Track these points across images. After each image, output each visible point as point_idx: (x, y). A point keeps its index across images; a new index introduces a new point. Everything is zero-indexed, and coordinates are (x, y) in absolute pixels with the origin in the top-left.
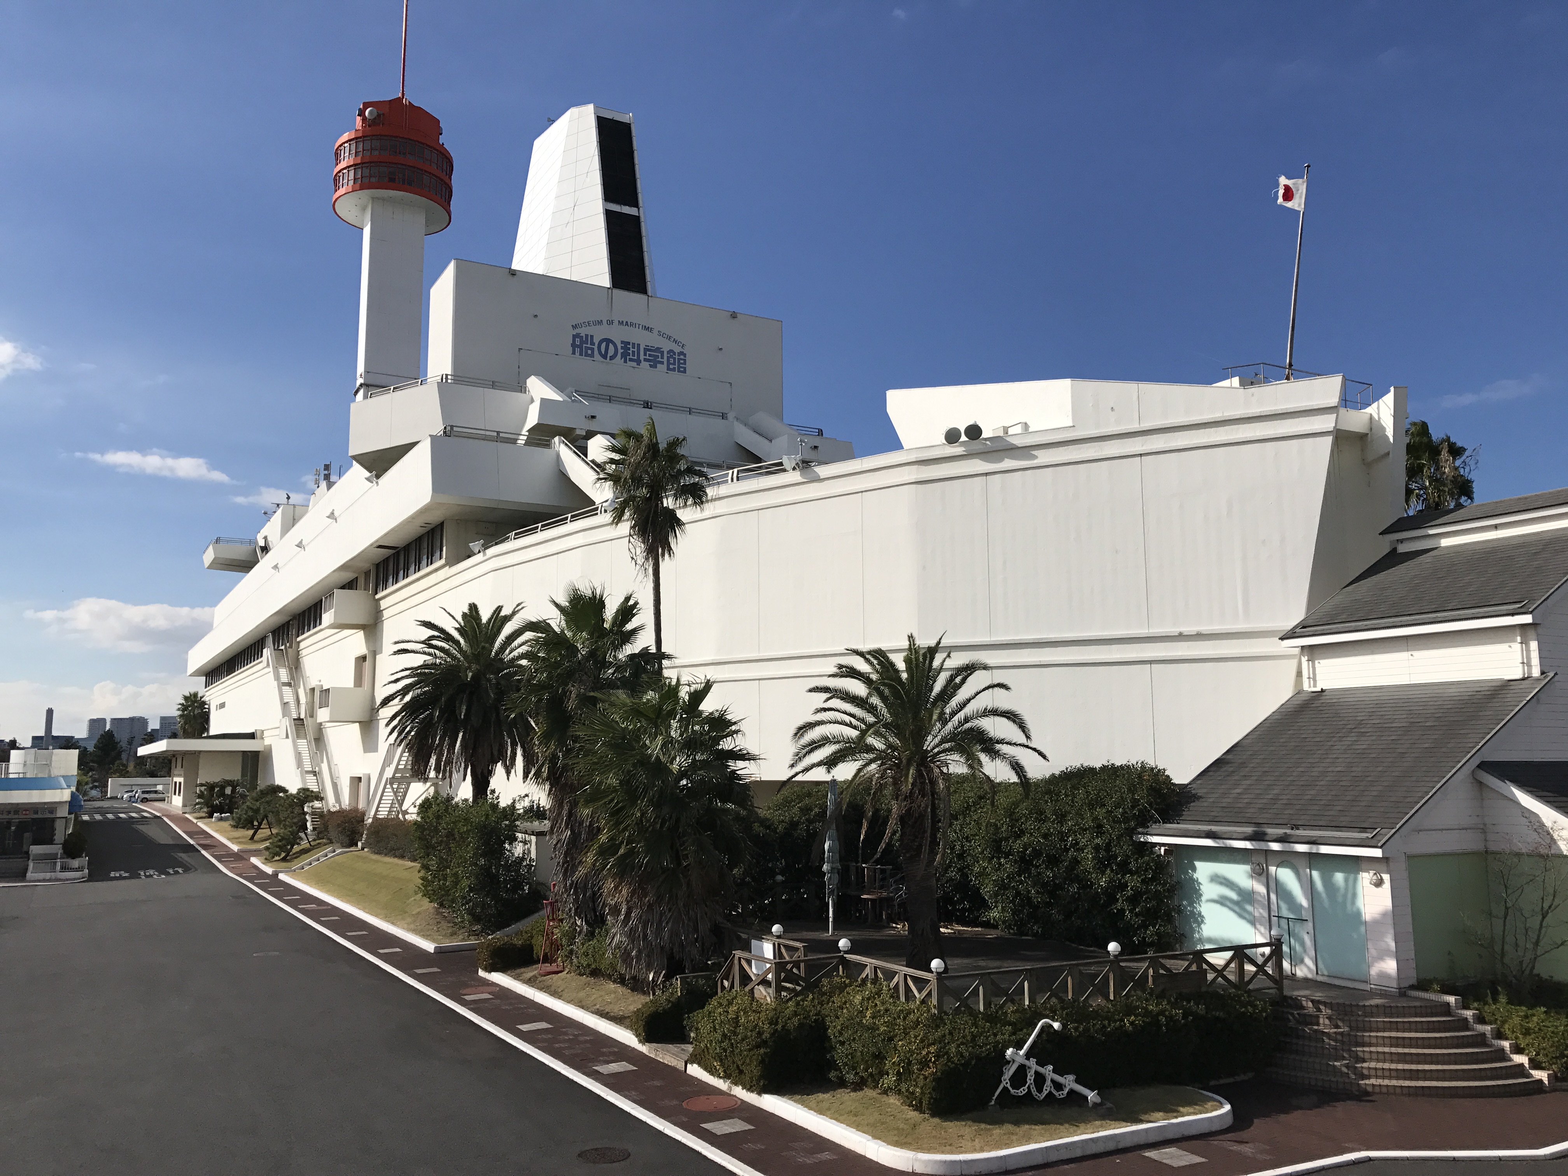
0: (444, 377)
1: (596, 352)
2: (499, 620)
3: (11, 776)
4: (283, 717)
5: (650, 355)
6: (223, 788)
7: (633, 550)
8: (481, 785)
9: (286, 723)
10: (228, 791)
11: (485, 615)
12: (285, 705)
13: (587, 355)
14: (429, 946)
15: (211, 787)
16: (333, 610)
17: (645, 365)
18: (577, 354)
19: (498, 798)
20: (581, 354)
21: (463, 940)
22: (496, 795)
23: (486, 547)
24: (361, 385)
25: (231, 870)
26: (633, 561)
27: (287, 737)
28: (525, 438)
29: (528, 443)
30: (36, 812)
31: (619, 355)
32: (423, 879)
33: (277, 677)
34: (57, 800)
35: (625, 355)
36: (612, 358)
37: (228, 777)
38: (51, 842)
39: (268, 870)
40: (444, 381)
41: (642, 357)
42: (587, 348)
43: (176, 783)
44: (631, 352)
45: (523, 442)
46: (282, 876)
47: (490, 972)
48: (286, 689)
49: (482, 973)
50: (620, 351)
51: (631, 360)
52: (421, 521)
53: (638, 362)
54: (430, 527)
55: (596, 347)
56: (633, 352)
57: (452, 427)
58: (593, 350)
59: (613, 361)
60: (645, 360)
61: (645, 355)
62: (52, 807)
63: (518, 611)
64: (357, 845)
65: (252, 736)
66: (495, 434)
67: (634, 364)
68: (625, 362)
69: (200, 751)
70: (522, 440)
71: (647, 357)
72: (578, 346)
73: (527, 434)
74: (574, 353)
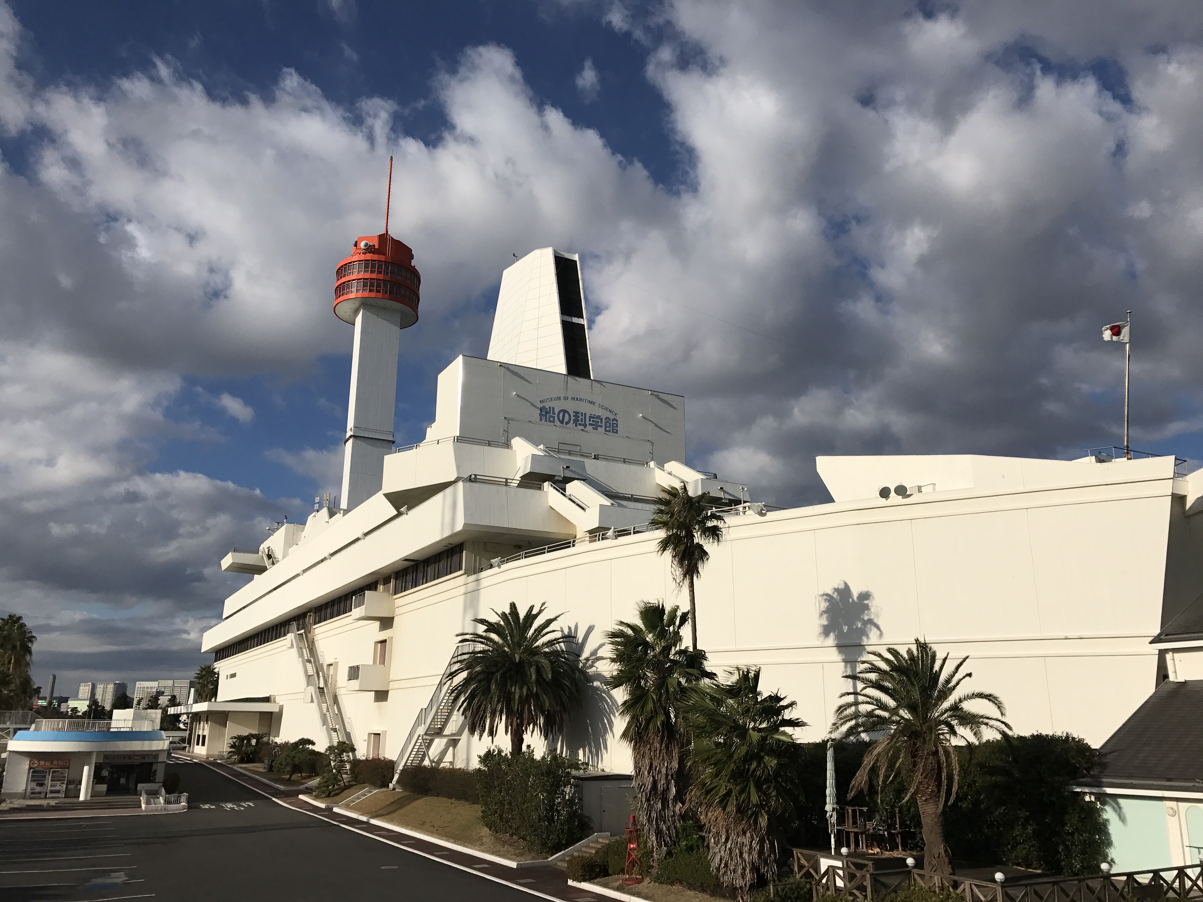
0: (456, 438)
1: (556, 418)
2: (531, 617)
3: (112, 730)
4: (308, 686)
5: (593, 421)
6: (249, 741)
8: (517, 741)
9: (312, 690)
10: (254, 742)
11: (522, 614)
12: (309, 677)
13: (550, 421)
15: (241, 738)
16: (364, 606)
17: (589, 428)
18: (543, 421)
20: (546, 421)
21: (533, 858)
23: (502, 562)
24: (351, 436)
25: (290, 804)
27: (312, 701)
28: (518, 482)
29: (519, 486)
30: (144, 758)
31: (572, 421)
33: (301, 655)
34: (160, 748)
35: (576, 421)
36: (567, 423)
38: (153, 781)
39: (323, 806)
40: (456, 440)
41: (588, 422)
42: (550, 416)
43: (199, 736)
44: (580, 419)
45: (516, 485)
46: (336, 810)
47: (580, 882)
48: (309, 665)
49: (570, 882)
50: (573, 418)
51: (580, 424)
53: (585, 426)
55: (556, 416)
56: (582, 419)
57: (476, 475)
58: (554, 418)
59: (568, 425)
60: (590, 424)
61: (590, 421)
62: (155, 754)
64: (388, 786)
65: (267, 700)
66: (504, 480)
67: (582, 427)
68: (576, 426)
69: (229, 712)
70: (515, 483)
71: (591, 422)
72: (544, 415)
73: (520, 479)
74: (541, 420)
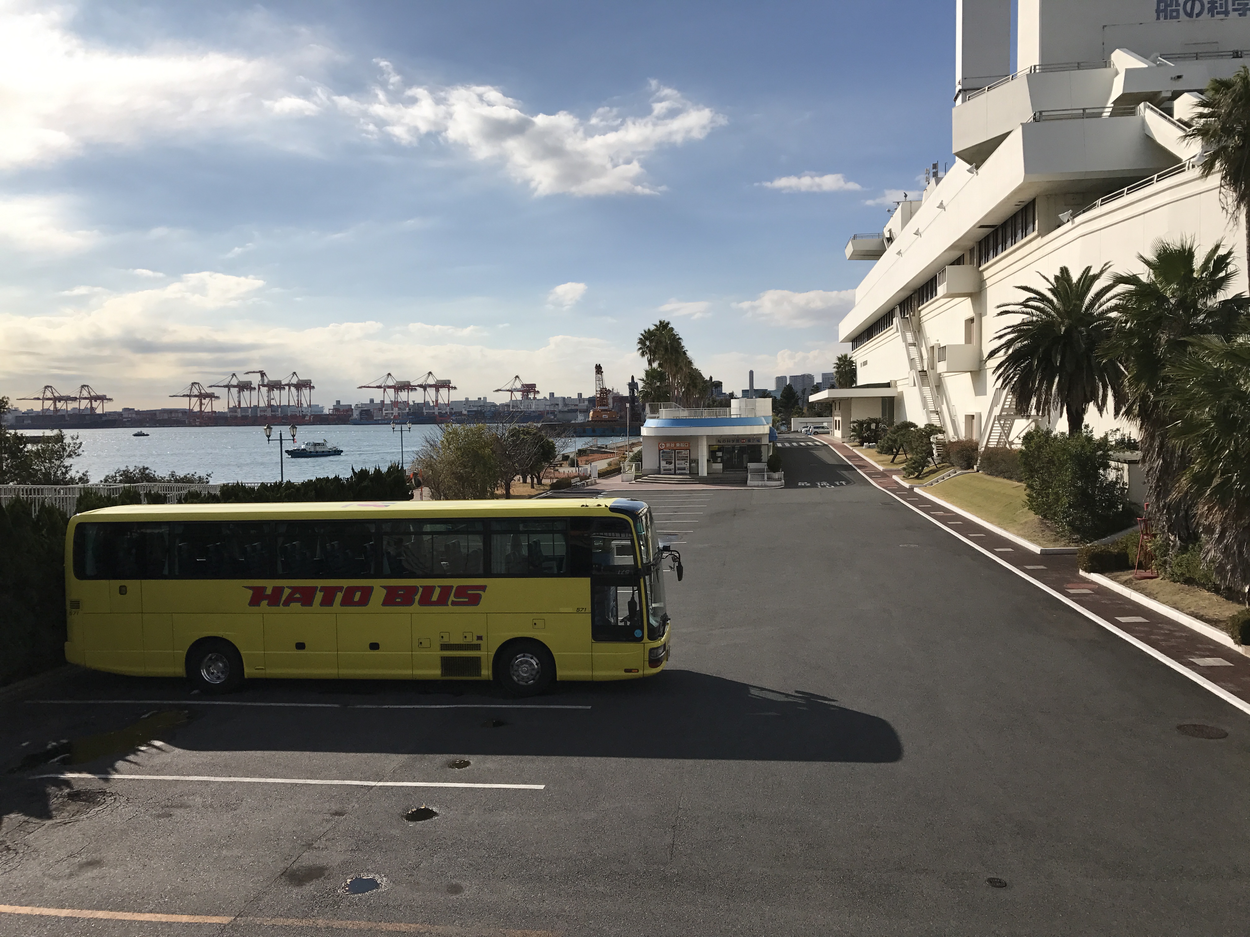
0: (1033, 68)
1: (1181, 12)
2: (1088, 279)
3: (733, 417)
4: (911, 370)
5: (1239, 4)
6: (869, 424)
7: (1224, 200)
8: (1076, 421)
9: (913, 374)
10: (873, 426)
11: (1075, 276)
12: (912, 360)
13: (1172, 17)
14: (1036, 549)
15: (861, 424)
16: (946, 283)
17: (1234, 15)
18: (1162, 19)
19: (1091, 431)
20: (1166, 18)
21: (1065, 545)
22: (1090, 429)
23: (1074, 215)
24: (960, 91)
25: (879, 484)
26: (1224, 211)
27: (915, 385)
28: (1110, 110)
29: (1112, 115)
30: (749, 441)
31: (1206, 11)
32: (1028, 495)
33: (905, 339)
34: (761, 432)
35: (1211, 10)
36: (1198, 15)
37: (873, 416)
38: (759, 461)
39: (906, 485)
40: (1033, 71)
41: (1230, 8)
42: (1172, 11)
43: (836, 421)
44: (1218, 5)
45: (1109, 114)
46: (916, 490)
47: (1089, 572)
48: (913, 349)
49: (1082, 573)
50: (1207, 6)
51: (1218, 13)
52: (1015, 201)
53: (1226, 13)
54: (1023, 204)
55: (1181, 8)
56: (1221, 4)
57: (1041, 112)
58: (1178, 11)
59: (1200, 18)
60: (1234, 10)
61: (1234, 5)
62: (758, 437)
63: (1105, 269)
64: (973, 468)
65: (888, 385)
66: (1081, 111)
67: (1222, 16)
68: (1213, 16)
69: (852, 398)
70: (1107, 113)
71: (1236, 7)
72: (1162, 11)
73: (1112, 105)
74: (1158, 18)
